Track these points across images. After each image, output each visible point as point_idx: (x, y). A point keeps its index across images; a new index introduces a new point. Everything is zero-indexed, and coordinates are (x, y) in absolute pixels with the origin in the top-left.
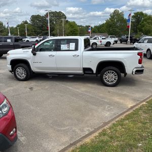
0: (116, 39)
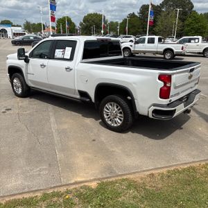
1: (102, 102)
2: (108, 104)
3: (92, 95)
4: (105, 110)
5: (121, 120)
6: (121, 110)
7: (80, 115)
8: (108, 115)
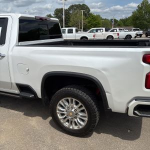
0: (141, 32)
1: (53, 98)
2: (63, 100)
3: (38, 89)
4: (59, 108)
5: (83, 121)
6: (83, 108)
7: (22, 113)
8: (63, 115)
